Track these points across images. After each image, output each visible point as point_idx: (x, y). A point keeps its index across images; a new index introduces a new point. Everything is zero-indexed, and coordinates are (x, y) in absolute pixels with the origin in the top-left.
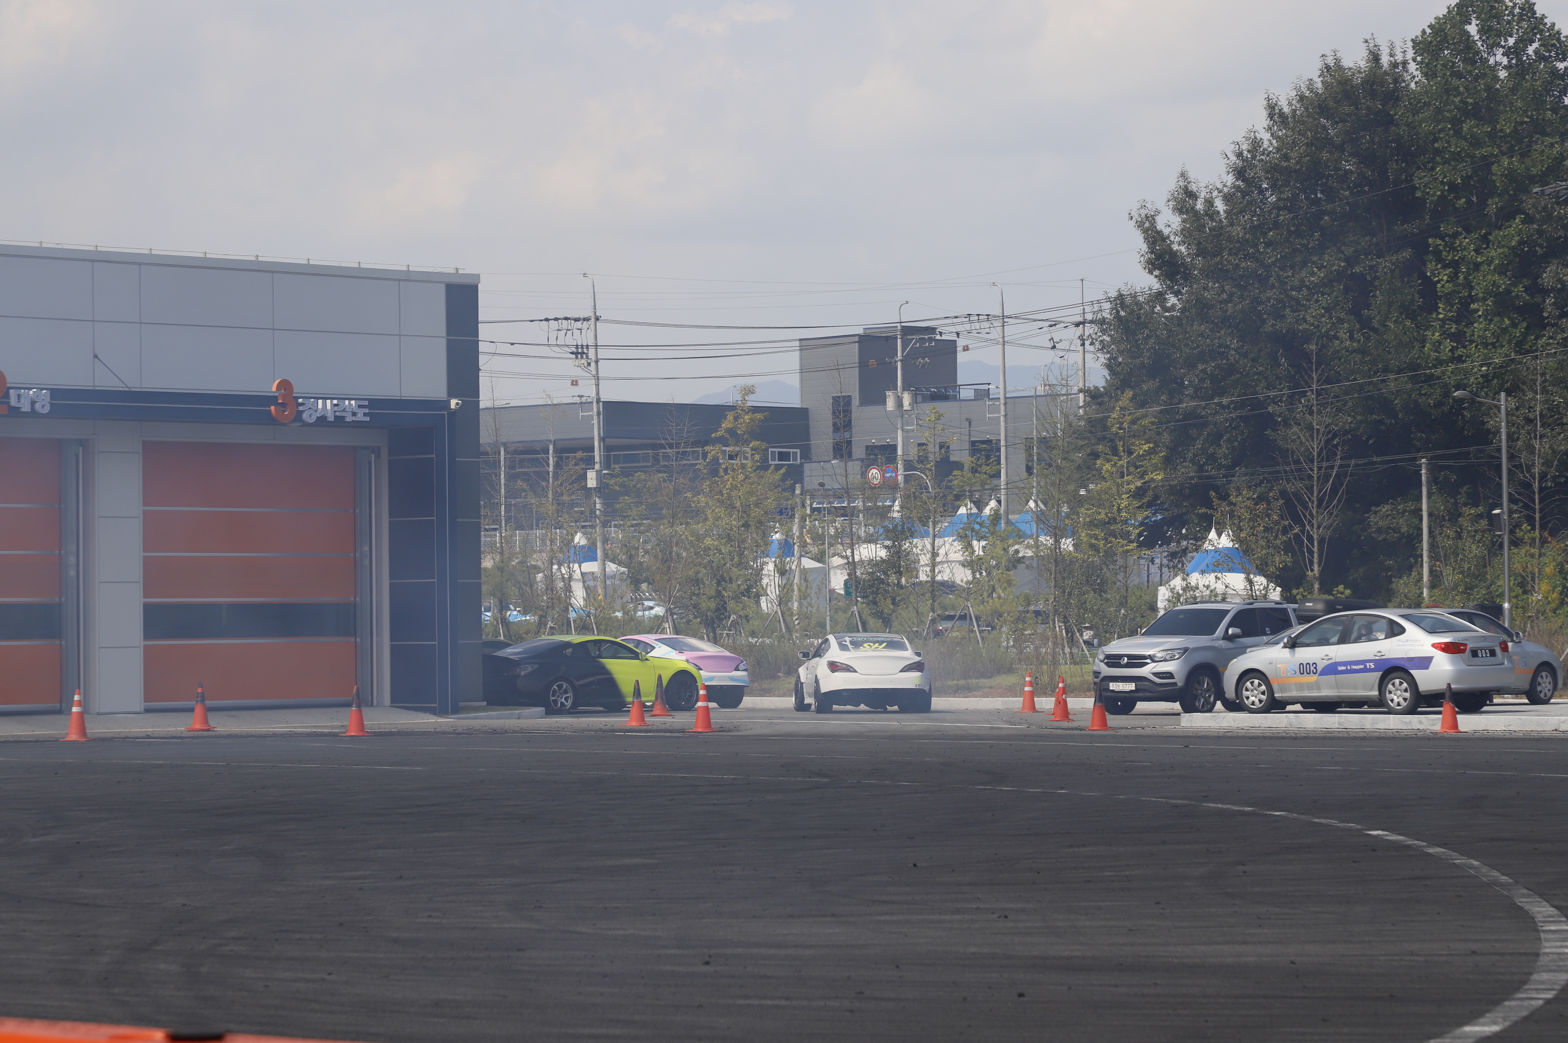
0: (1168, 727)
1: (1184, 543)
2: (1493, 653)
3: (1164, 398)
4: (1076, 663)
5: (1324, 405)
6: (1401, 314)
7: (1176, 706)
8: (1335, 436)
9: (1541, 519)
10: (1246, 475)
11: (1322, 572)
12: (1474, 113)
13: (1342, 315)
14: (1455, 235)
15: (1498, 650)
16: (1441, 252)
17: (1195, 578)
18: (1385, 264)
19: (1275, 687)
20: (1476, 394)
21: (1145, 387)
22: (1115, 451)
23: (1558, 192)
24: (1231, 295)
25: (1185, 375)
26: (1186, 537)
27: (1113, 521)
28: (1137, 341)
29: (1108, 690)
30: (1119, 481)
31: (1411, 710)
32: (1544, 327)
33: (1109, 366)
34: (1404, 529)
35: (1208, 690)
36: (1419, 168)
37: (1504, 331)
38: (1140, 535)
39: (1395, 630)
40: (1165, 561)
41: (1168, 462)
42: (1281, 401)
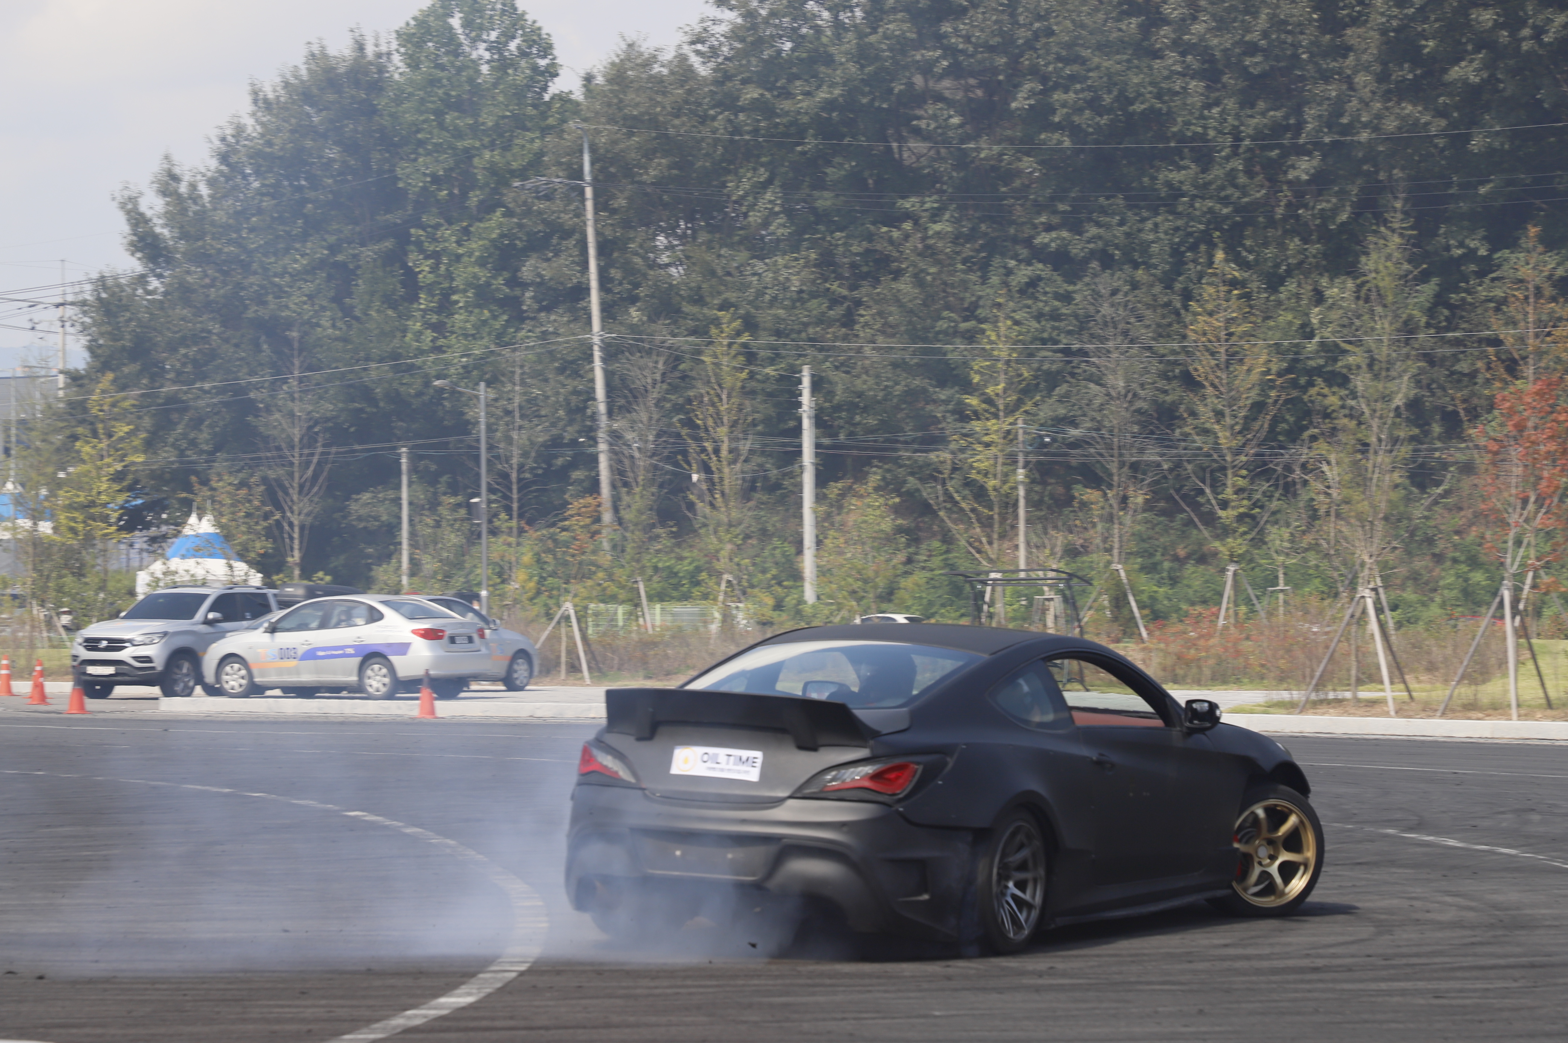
0: (146, 711)
1: (164, 528)
2: (470, 640)
3: (144, 381)
4: (53, 647)
5: (306, 392)
6: (383, 303)
7: (156, 691)
8: (316, 423)
9: (520, 508)
10: (227, 460)
11: (302, 559)
12: (458, 106)
13: (325, 303)
14: (437, 227)
15: (476, 637)
16: (422, 242)
17: (175, 563)
18: (368, 253)
19: (255, 671)
20: (456, 384)
21: (126, 370)
22: (95, 434)
23: (537, 187)
24: (214, 279)
25: (167, 359)
26: (166, 522)
27: (92, 504)
28: (118, 323)
29: (85, 674)
30: (99, 463)
31: (390, 696)
32: (522, 320)
33: (90, 349)
34: (384, 518)
35: (187, 675)
36: (402, 159)
37: (485, 323)
38: (120, 519)
39: (374, 616)
40: (145, 546)
41: (149, 445)
42: (262, 387)
